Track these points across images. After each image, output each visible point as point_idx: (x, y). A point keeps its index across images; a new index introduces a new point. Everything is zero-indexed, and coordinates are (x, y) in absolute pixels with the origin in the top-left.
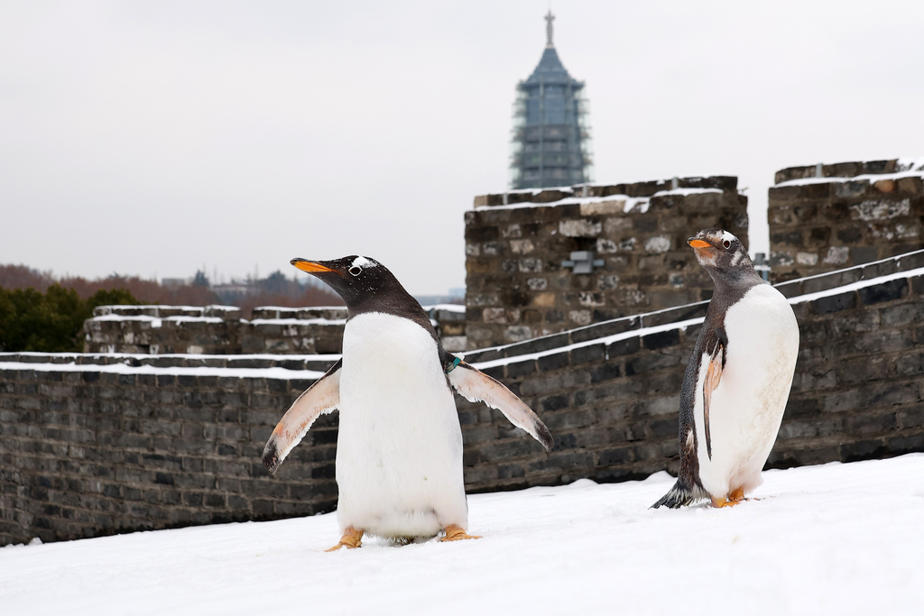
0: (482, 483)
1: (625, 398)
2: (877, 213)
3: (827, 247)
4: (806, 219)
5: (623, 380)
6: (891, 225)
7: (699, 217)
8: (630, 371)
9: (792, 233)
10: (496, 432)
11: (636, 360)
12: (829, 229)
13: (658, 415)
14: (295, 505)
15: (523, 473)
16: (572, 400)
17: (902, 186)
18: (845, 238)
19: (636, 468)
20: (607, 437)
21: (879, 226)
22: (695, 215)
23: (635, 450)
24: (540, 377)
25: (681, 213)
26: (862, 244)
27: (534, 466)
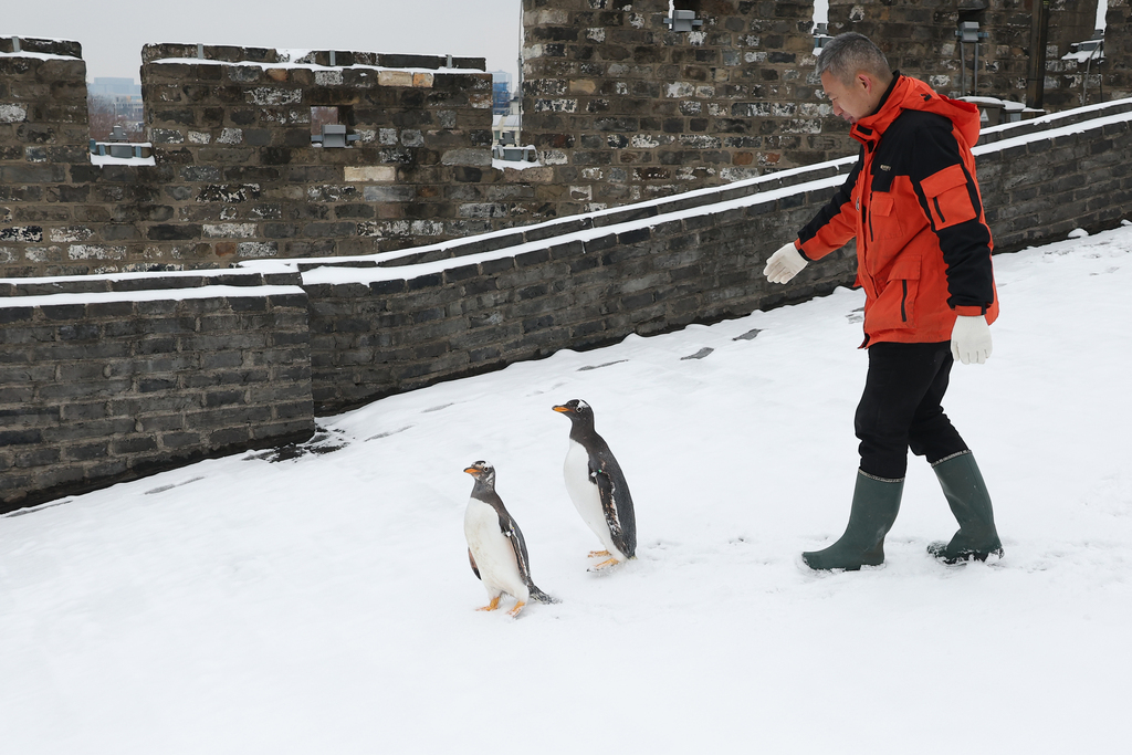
0: (451, 369)
1: (600, 283)
2: (270, 99)
3: (221, 127)
4: (196, 98)
5: (600, 269)
6: (286, 110)
7: (66, 87)
8: (607, 261)
9: (183, 112)
10: (468, 324)
11: (613, 253)
12: (222, 111)
13: (629, 293)
14: (286, 424)
15: (498, 354)
16: (551, 288)
17: (296, 77)
18: (238, 120)
19: (608, 334)
20: (583, 315)
21: (273, 111)
22: (61, 84)
23: (606, 321)
24: (519, 271)
25: (40, 80)
26: (255, 127)
27: (509, 347)
